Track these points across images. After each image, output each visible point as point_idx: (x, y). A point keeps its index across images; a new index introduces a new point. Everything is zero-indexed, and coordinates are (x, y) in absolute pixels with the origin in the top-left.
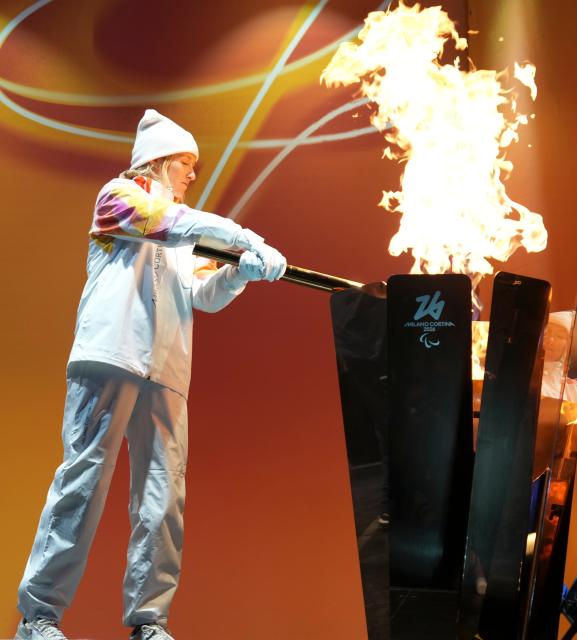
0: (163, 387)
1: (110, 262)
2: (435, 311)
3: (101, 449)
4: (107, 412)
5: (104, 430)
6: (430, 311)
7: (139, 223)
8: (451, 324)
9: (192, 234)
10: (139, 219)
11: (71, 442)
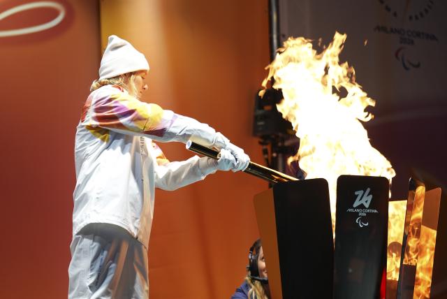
0: (142, 244)
1: (107, 148)
2: (366, 202)
3: (109, 290)
4: (113, 262)
5: (112, 276)
6: (363, 202)
7: (140, 122)
8: (376, 211)
9: (185, 134)
10: (139, 119)
11: (88, 284)
